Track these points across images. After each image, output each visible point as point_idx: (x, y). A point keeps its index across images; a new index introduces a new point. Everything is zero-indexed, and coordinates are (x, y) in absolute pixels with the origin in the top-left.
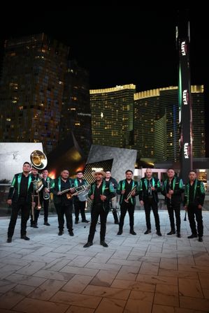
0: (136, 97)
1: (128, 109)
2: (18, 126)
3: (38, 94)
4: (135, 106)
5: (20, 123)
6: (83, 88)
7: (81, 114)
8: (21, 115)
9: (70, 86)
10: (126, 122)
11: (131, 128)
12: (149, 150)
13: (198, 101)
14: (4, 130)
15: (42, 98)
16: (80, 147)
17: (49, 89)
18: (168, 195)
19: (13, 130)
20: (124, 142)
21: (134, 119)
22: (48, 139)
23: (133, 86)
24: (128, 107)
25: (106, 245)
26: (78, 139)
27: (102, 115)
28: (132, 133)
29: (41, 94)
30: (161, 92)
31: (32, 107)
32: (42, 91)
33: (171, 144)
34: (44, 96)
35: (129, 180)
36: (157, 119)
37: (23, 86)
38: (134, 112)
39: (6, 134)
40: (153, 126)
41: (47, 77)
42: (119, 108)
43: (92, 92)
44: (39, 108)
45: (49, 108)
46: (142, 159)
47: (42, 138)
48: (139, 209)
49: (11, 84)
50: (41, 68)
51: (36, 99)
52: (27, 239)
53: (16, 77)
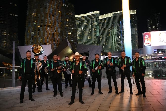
0: (100, 17)
1: (96, 24)
2: (38, 36)
3: (48, 19)
4: (99, 23)
5: (39, 34)
6: (71, 14)
7: (71, 28)
8: (39, 30)
9: (64, 13)
10: (95, 32)
11: (98, 34)
12: (108, 46)
13: (133, 18)
14: (30, 39)
15: (50, 21)
16: (71, 46)
17: (53, 16)
18: (122, 68)
19: (35, 38)
20: (95, 42)
21: (99, 30)
22: (54, 42)
23: (98, 12)
24: (96, 23)
25: (83, 103)
26: (70, 42)
27: (82, 28)
28: (99, 37)
29: (49, 18)
30: (113, 14)
31: (45, 26)
32: (50, 17)
33: (120, 42)
34: (51, 19)
35: (97, 59)
36: (112, 29)
37: (39, 15)
38: (99, 26)
39: (31, 41)
40: (110, 33)
41: (52, 9)
42: (91, 24)
43: (76, 16)
44: (49, 26)
45: (54, 26)
46: (104, 51)
47: (51, 42)
48: (104, 77)
49: (33, 14)
50: (48, 4)
51: (46, 21)
52: (33, 100)
53: (35, 10)
